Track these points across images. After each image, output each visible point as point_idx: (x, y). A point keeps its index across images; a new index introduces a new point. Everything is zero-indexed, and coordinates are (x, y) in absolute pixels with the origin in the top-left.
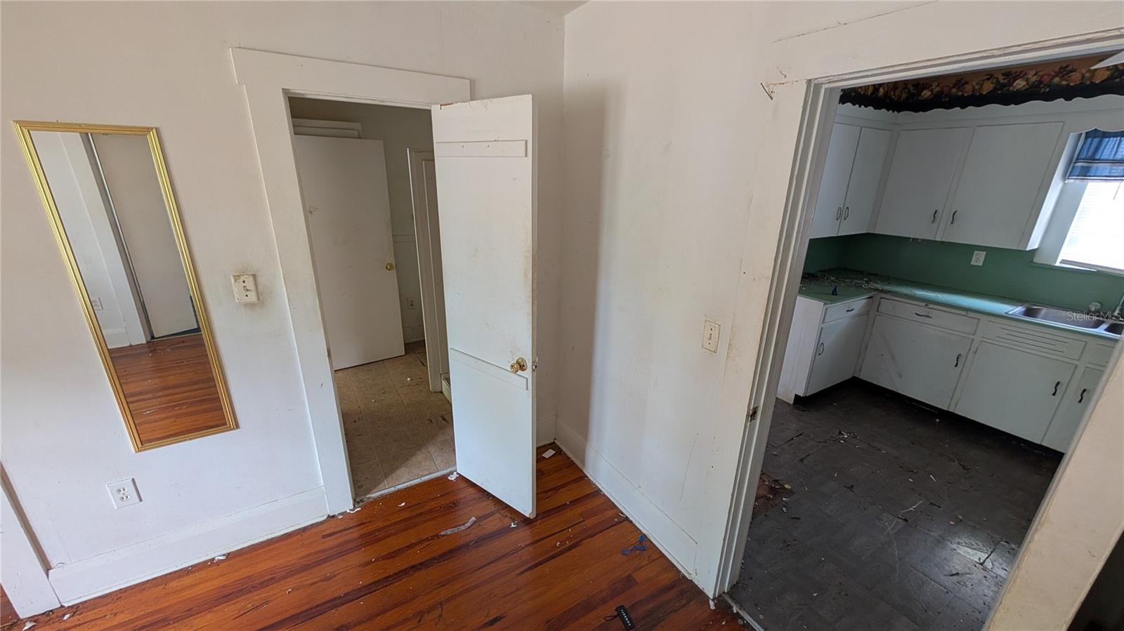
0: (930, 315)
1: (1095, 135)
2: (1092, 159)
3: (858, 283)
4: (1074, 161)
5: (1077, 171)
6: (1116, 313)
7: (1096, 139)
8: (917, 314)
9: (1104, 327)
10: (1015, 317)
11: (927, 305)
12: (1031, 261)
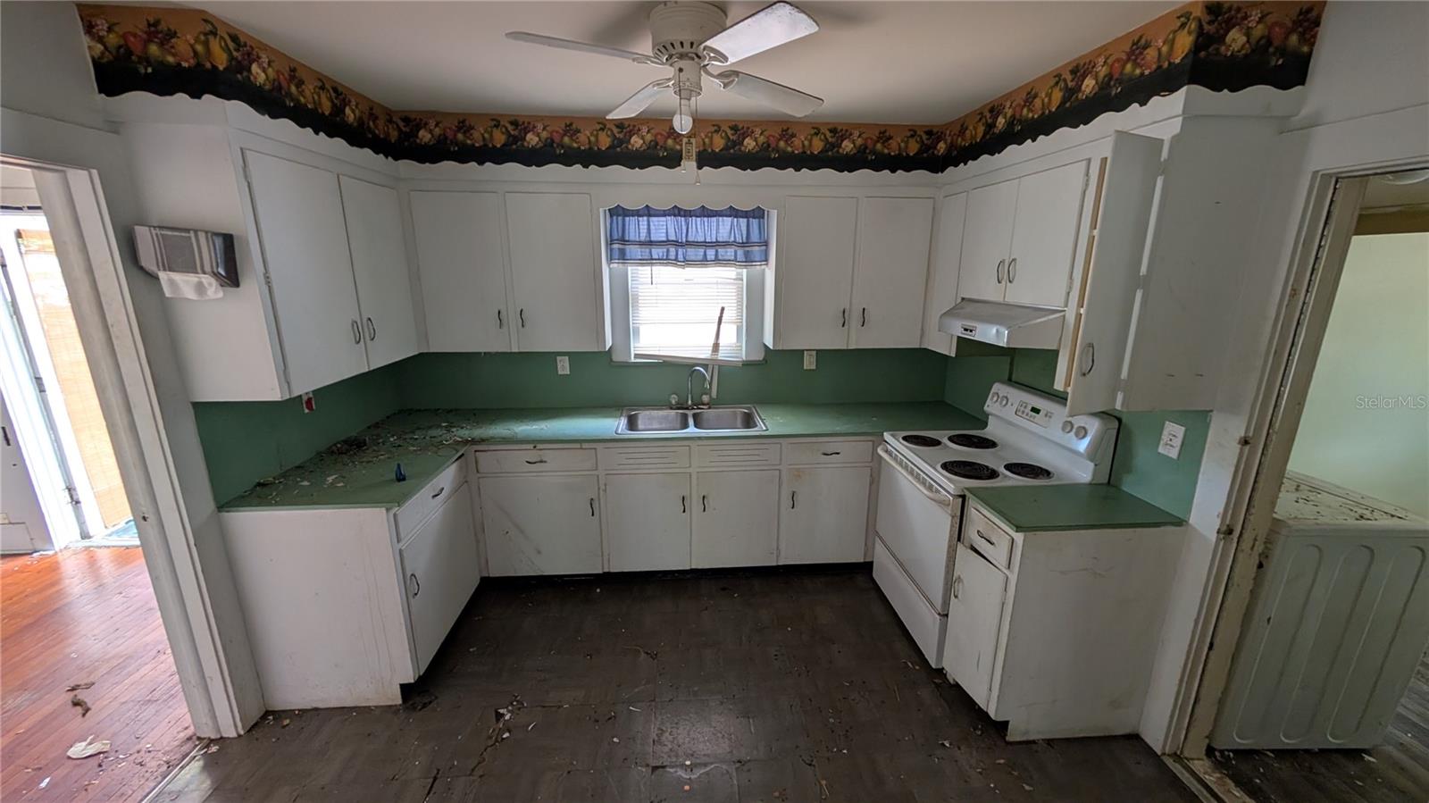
0: (544, 460)
1: (618, 212)
2: (623, 241)
3: (434, 437)
4: (610, 242)
5: (616, 255)
6: (690, 402)
7: (620, 218)
8: (527, 462)
9: (691, 421)
10: (626, 437)
11: (535, 447)
12: (611, 360)
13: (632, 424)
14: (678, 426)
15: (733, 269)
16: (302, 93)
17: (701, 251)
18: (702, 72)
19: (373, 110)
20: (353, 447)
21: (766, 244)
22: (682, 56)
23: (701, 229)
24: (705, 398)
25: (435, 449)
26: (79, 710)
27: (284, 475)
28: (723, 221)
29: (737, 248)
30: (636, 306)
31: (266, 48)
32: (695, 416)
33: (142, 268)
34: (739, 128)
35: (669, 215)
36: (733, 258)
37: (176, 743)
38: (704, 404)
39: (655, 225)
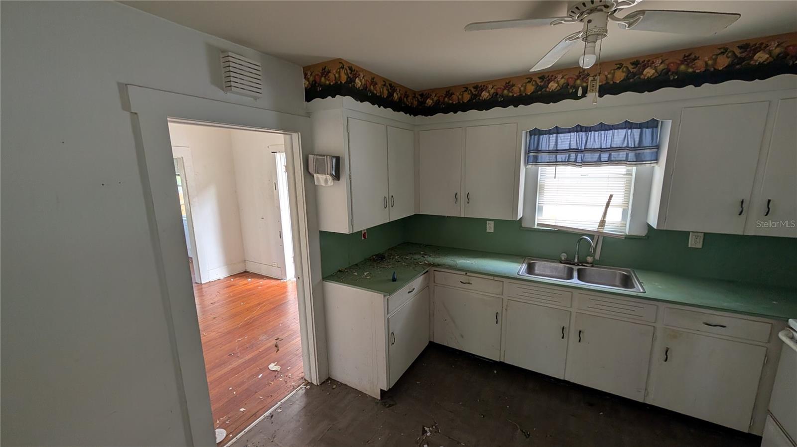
0: (471, 282)
1: (536, 133)
2: (537, 150)
3: (416, 259)
4: (528, 152)
5: (531, 159)
6: (576, 260)
7: (536, 137)
8: (461, 282)
9: (575, 274)
10: (524, 278)
11: (466, 274)
12: (521, 226)
13: (530, 269)
14: (565, 276)
15: (625, 167)
16: (375, 89)
17: (596, 155)
18: (609, 19)
19: (407, 92)
20: (379, 259)
21: (658, 147)
22: (591, 11)
23: (596, 139)
24: (590, 259)
25: (414, 266)
26: (276, 349)
27: (350, 268)
28: (618, 133)
29: (628, 151)
30: (541, 193)
31: (363, 70)
32: (579, 271)
33: (309, 173)
34: (639, 62)
35: (573, 132)
36: (624, 159)
37: (298, 378)
38: (588, 263)
39: (561, 139)
